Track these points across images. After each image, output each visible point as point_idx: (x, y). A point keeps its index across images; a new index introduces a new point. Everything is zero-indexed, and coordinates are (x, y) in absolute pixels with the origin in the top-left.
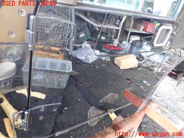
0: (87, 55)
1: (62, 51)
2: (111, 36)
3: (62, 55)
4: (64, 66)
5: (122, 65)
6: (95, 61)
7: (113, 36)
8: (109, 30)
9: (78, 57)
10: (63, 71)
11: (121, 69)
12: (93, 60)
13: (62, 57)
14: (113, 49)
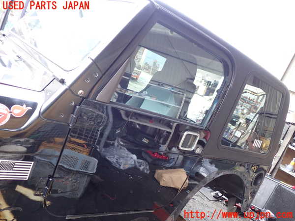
0: (119, 158)
1: (88, 145)
2: (158, 140)
3: (88, 149)
4: (86, 165)
5: (164, 181)
6: (129, 169)
7: (161, 141)
8: (158, 131)
9: (107, 158)
10: (85, 171)
11: (161, 185)
12: (127, 167)
13: (87, 153)
14: (156, 157)
